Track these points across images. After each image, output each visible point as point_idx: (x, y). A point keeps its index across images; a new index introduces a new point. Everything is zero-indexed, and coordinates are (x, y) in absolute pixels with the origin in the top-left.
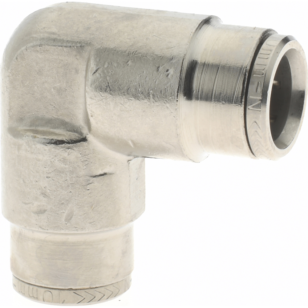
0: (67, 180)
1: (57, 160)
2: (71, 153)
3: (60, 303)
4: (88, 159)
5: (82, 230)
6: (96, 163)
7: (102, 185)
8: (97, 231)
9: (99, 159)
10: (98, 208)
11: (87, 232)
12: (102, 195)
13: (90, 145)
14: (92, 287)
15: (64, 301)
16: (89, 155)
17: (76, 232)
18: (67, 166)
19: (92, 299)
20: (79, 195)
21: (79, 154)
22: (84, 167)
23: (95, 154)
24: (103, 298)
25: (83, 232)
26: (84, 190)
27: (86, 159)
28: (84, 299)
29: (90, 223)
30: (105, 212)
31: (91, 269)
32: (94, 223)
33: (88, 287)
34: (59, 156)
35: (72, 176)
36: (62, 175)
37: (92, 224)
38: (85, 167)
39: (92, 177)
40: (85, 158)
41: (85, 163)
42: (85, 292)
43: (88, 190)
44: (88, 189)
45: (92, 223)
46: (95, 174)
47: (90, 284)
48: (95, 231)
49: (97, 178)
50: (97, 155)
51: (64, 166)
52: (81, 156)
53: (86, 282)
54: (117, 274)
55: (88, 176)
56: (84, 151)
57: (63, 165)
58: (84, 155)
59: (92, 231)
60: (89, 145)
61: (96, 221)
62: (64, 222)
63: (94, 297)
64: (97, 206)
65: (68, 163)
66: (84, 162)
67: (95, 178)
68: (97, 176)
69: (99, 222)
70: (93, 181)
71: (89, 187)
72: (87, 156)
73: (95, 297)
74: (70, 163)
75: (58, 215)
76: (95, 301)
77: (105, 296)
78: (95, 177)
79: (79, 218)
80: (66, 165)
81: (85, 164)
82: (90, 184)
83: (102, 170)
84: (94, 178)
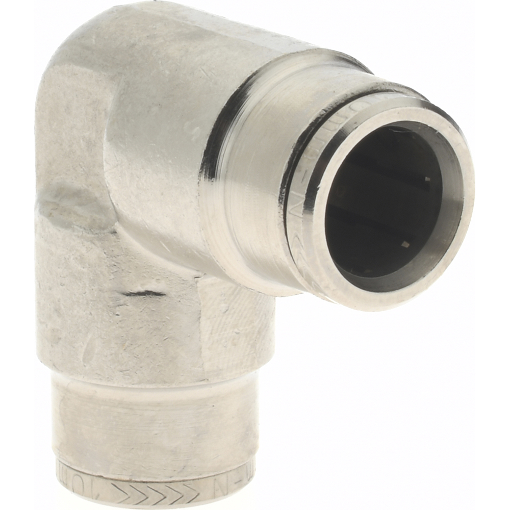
0: (86, 293)
1: (72, 257)
2: (91, 249)
3: (93, 498)
4: (117, 263)
5: (108, 381)
6: (130, 272)
7: (141, 311)
8: (134, 386)
9: (136, 267)
10: (135, 348)
11: (115, 385)
12: (142, 327)
13: (120, 241)
14: (133, 480)
15: (98, 495)
16: (119, 257)
17: (99, 382)
18: (85, 270)
19: (143, 501)
20: (103, 322)
21: (103, 253)
22: (110, 275)
23: (128, 257)
24: (162, 501)
25: (109, 384)
26: (111, 315)
27: (113, 263)
28: (129, 497)
29: (121, 371)
30: (148, 357)
31: (132, 449)
32: (128, 372)
33: (128, 479)
34: (75, 251)
35: (93, 287)
36: (79, 283)
37: (124, 374)
38: (112, 276)
39: (124, 294)
40: (113, 261)
41: (112, 270)
42: (131, 486)
43: (117, 315)
44: (117, 313)
45: (125, 372)
46: (129, 290)
47: (131, 474)
48: (130, 387)
49: (132, 297)
50: (132, 258)
51: (82, 269)
52: (106, 256)
53: (125, 469)
54: (185, 467)
55: (118, 292)
56: (111, 249)
57: (80, 268)
58: (111, 256)
59: (125, 386)
60: (118, 240)
61: (131, 370)
62: (82, 363)
63: (145, 498)
64: (132, 345)
65: (87, 265)
66: (111, 267)
67: (129, 297)
68: (132, 295)
69: (137, 372)
70: (125, 301)
71: (119, 311)
72: (116, 257)
73: (147, 498)
74: (89, 265)
75: (74, 349)
76: (148, 504)
77: (165, 499)
78: (130, 294)
79: (104, 359)
80: (84, 268)
81: (112, 272)
82: (121, 305)
83: (142, 285)
84: (127, 298)
